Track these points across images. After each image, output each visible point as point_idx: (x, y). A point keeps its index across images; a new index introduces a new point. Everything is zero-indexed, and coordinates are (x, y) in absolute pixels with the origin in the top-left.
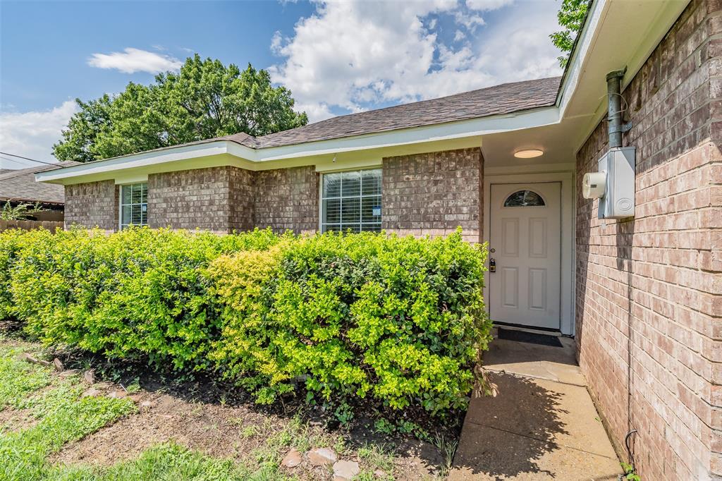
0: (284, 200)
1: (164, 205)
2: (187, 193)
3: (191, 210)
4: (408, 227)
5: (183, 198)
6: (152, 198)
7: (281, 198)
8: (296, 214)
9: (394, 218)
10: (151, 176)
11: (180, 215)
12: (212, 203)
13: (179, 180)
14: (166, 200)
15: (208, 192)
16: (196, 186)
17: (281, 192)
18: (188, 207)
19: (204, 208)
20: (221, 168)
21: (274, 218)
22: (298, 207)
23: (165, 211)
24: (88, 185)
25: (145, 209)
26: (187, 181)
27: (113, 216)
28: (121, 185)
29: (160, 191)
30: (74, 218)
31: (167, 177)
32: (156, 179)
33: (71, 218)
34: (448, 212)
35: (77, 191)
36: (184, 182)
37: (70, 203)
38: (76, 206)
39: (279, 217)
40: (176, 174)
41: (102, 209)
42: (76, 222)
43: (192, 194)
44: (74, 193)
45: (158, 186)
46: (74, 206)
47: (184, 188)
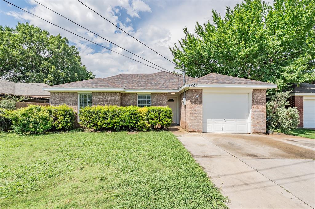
0: (129, 100)
1: (99, 100)
2: (107, 97)
3: (108, 101)
5: (105, 99)
6: (94, 98)
7: (129, 99)
9: (153, 104)
10: (93, 92)
11: (104, 102)
12: (115, 100)
13: (104, 94)
14: (99, 99)
15: (114, 97)
16: (110, 96)
17: (129, 98)
19: (112, 101)
20: (118, 93)
22: (133, 101)
23: (99, 101)
24: (64, 92)
25: (89, 100)
26: (107, 95)
27: (77, 102)
28: (79, 94)
29: (97, 96)
30: (57, 102)
31: (99, 93)
32: (95, 93)
33: (55, 102)
34: (163, 103)
35: (58, 94)
36: (105, 95)
37: (53, 97)
38: (57, 98)
39: (128, 103)
40: (103, 92)
41: (71, 100)
42: (57, 103)
43: (108, 98)
44: (56, 94)
45: (96, 95)
46: (56, 98)
47: (105, 96)
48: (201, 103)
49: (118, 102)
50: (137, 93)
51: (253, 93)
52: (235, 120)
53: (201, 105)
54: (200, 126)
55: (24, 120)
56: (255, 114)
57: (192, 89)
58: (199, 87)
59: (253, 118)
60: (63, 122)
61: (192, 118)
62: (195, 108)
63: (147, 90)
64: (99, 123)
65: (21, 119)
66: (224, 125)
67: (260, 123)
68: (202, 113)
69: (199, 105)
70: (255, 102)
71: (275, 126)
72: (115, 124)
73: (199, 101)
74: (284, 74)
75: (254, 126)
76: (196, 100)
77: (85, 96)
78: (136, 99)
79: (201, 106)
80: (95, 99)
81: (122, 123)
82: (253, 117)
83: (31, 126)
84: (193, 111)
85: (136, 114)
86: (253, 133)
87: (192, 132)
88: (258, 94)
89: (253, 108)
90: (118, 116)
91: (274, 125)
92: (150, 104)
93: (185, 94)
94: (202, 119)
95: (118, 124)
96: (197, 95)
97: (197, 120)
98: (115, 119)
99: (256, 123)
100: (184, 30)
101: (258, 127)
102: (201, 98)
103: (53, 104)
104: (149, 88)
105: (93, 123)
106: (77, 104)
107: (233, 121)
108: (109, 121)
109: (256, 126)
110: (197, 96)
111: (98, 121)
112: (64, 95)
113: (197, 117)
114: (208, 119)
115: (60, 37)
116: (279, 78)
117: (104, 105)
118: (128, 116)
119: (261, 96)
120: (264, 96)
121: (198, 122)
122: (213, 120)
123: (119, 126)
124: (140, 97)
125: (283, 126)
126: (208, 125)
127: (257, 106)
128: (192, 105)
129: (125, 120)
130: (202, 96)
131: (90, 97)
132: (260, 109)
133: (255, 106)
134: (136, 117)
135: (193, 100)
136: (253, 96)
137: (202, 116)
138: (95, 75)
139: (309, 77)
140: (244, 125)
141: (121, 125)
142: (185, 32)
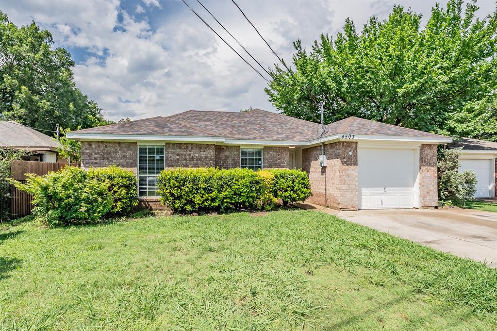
0: (227, 157)
1: (178, 157)
2: (192, 153)
3: (195, 159)
4: (271, 167)
5: (189, 155)
8: (233, 162)
9: (266, 164)
10: (166, 143)
11: (188, 162)
12: (206, 157)
13: (187, 147)
14: (178, 155)
15: (204, 153)
16: (197, 150)
17: (226, 154)
18: (193, 159)
19: (202, 159)
20: (211, 145)
21: (223, 163)
22: (233, 160)
23: (178, 159)
24: (109, 143)
25: (158, 158)
26: (192, 148)
27: (135, 161)
28: (139, 145)
29: (174, 151)
30: (94, 161)
31: (179, 145)
32: (171, 145)
33: (90, 161)
34: (282, 163)
35: (97, 145)
36: (190, 148)
37: (88, 151)
38: (96, 154)
39: (225, 163)
40: (185, 144)
41: (125, 157)
42: (96, 163)
43: (195, 153)
44: (94, 146)
45: (173, 148)
46: (94, 154)
47: (190, 151)
48: (355, 164)
49: (212, 162)
50: (239, 146)
51: (421, 149)
52: (398, 189)
53: (356, 166)
54: (355, 200)
55: (68, 197)
56: (424, 179)
57: (343, 142)
58: (356, 138)
59: (421, 185)
60: (126, 199)
61: (344, 187)
62: (348, 172)
63: (258, 141)
64: (197, 199)
65: (62, 194)
66: (383, 197)
67: (430, 192)
68: (357, 179)
69: (353, 167)
70: (424, 162)
71: (446, 197)
72: (225, 201)
73: (353, 161)
74: (451, 123)
75: (423, 197)
76: (349, 158)
77: (151, 151)
78: (239, 156)
79: (356, 168)
80: (171, 155)
81: (237, 199)
82: (423, 184)
83: (83, 209)
84: (344, 176)
85: (257, 183)
86: (423, 208)
87: (344, 209)
88: (427, 151)
89: (422, 171)
90: (230, 187)
91: (444, 196)
92: (261, 164)
93: (324, 150)
94: (357, 188)
95: (229, 200)
96: (350, 151)
97: (350, 190)
98: (225, 192)
99: (425, 192)
100: (294, 43)
101: (428, 199)
102: (356, 156)
103: (87, 165)
104: (261, 139)
105: (186, 200)
106: (135, 166)
107: (396, 190)
108: (213, 194)
109: (426, 197)
110: (350, 153)
111: (195, 195)
112: (109, 148)
113: (351, 186)
114: (362, 189)
115: (36, 30)
116: (442, 128)
117: (186, 166)
118: (247, 186)
119: (431, 154)
120: (434, 153)
121: (352, 192)
122: (369, 189)
123: (231, 203)
124: (244, 153)
125: (458, 196)
126: (362, 197)
127: (427, 169)
128: (343, 167)
129: (241, 192)
130: (357, 154)
131: (161, 151)
132: (430, 172)
133: (424, 168)
134: (258, 187)
135: (344, 158)
136: (421, 153)
137: (357, 184)
138: (101, 110)
139: (483, 129)
140: (409, 196)
141: (234, 202)
142: (296, 47)
